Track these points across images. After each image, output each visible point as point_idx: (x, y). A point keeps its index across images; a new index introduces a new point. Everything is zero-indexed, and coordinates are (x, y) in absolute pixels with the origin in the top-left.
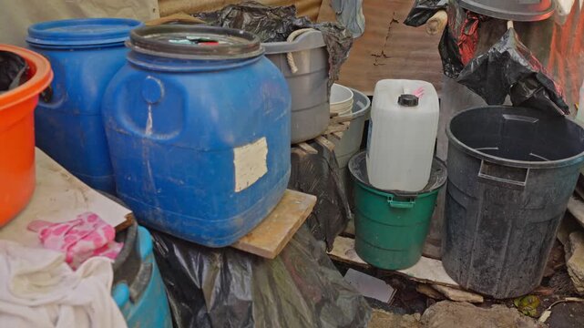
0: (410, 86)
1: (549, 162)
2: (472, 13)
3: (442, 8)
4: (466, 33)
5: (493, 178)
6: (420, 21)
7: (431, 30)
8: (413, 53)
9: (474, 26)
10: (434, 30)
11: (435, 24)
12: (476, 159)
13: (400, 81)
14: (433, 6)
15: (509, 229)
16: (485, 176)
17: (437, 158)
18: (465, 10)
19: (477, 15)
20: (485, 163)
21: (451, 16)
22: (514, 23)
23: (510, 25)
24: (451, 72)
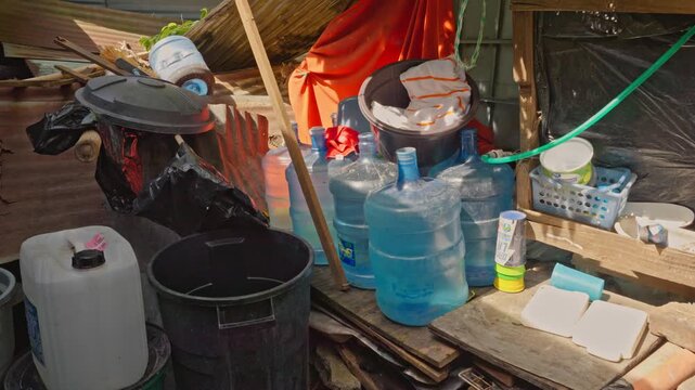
0: (82, 238)
1: (285, 284)
2: (127, 130)
3: (90, 127)
4: (128, 154)
5: (237, 324)
6: (59, 147)
7: (84, 156)
8: (51, 189)
9: (134, 145)
10: (89, 156)
11: (88, 148)
12: (209, 309)
13: (61, 234)
14: (74, 126)
15: (269, 377)
16: (227, 325)
17: (152, 325)
18: (119, 128)
19: (133, 131)
20: (221, 309)
21: (104, 136)
22: (183, 136)
23: (179, 140)
24: (121, 206)
